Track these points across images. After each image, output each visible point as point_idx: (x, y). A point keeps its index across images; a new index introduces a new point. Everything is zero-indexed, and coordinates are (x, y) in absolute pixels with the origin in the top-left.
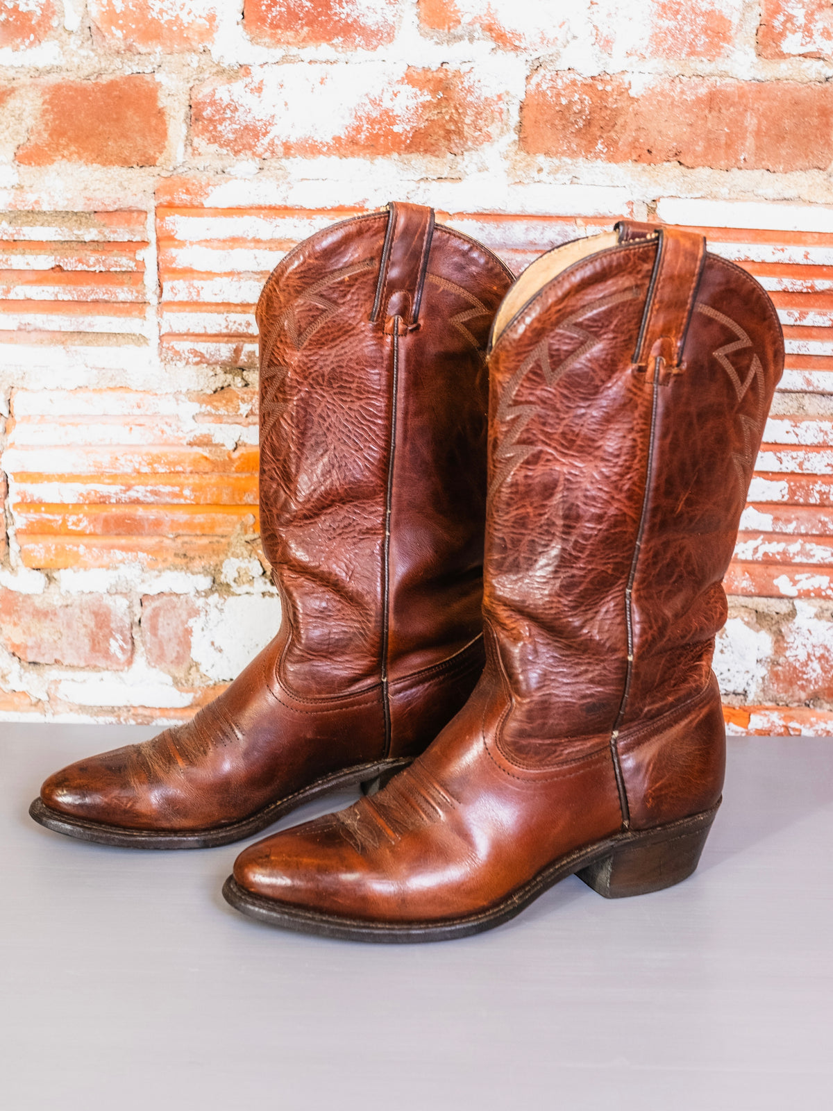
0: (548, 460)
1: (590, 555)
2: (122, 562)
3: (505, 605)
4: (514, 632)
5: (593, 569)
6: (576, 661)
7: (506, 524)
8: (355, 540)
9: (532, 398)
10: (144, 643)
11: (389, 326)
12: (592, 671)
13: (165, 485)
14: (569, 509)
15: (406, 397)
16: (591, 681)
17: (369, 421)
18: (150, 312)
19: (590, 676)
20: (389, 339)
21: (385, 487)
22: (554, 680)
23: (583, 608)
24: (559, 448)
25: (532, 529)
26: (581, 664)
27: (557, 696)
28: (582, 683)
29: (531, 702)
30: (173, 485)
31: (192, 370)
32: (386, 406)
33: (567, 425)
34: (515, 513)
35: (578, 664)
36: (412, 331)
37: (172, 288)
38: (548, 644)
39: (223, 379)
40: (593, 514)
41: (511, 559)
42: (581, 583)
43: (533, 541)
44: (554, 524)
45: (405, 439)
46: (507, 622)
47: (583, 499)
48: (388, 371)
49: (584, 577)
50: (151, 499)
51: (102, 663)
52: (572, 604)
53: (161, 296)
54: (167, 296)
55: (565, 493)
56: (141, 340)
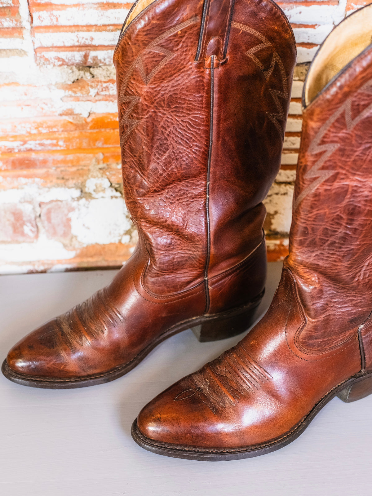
0: (343, 179)
1: (365, 236)
2: (26, 184)
3: (305, 266)
4: (309, 280)
5: (364, 244)
6: (347, 294)
7: (310, 219)
8: (188, 203)
9: (335, 139)
10: (44, 227)
11: (208, 62)
12: (356, 300)
13: (47, 139)
14: (353, 209)
15: (219, 110)
16: (355, 305)
17: (196, 128)
18: (26, 33)
19: (354, 303)
20: (207, 72)
21: (205, 170)
22: (333, 306)
23: (355, 267)
24: (351, 170)
25: (327, 222)
26: (350, 296)
27: (334, 315)
28: (350, 306)
29: (318, 321)
30: (52, 139)
31: (58, 70)
32: (207, 117)
33: (357, 156)
34: (315, 213)
35: (347, 296)
36: (222, 64)
37: (39, 17)
38: (330, 286)
39: (78, 74)
40: (369, 211)
41: (310, 239)
42: (357, 253)
43: (327, 229)
44: (341, 218)
45: (218, 137)
46: (305, 275)
47: (363, 203)
48: (207, 94)
49: (359, 249)
50: (39, 148)
51: (21, 239)
52: (349, 266)
53: (32, 22)
54: (36, 23)
55: (352, 199)
56: (21, 53)
